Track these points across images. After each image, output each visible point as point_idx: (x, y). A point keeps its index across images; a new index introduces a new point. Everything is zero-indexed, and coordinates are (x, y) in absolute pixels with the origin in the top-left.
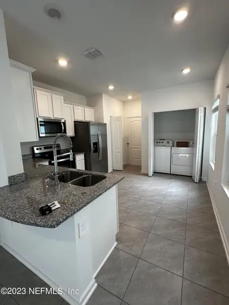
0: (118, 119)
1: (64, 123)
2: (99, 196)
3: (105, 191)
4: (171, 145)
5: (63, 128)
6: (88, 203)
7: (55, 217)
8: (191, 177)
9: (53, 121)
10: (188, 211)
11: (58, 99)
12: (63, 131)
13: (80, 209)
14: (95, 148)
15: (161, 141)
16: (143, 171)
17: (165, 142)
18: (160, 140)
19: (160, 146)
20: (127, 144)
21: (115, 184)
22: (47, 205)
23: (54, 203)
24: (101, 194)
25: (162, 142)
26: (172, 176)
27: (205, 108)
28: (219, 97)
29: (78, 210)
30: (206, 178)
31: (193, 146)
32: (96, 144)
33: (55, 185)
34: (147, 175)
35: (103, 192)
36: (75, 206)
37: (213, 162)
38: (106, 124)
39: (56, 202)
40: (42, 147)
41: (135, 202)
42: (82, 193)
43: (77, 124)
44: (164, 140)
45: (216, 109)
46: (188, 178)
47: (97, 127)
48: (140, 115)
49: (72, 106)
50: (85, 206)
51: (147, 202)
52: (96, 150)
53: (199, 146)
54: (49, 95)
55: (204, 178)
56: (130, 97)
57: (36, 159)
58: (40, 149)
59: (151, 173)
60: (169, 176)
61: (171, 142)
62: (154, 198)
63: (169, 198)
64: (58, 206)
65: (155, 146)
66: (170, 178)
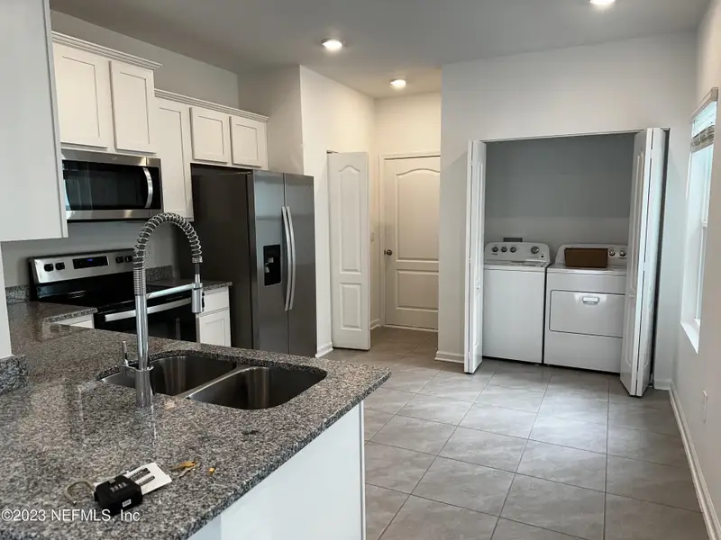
0: (357, 161)
1: (156, 172)
2: (306, 441)
3: (328, 424)
4: (546, 260)
5: (150, 189)
6: (272, 469)
7: (158, 522)
8: (617, 375)
9: (114, 161)
10: (609, 498)
11: (135, 81)
12: (149, 201)
13: (246, 490)
14: (270, 266)
15: (509, 245)
16: (442, 354)
17: (523, 248)
18: (506, 240)
19: (504, 263)
20: (385, 254)
21: (358, 400)
22: (121, 479)
23: (146, 471)
24: (313, 436)
25: (513, 250)
26: (548, 372)
27: (667, 133)
28: (714, 96)
29: (238, 495)
30: (670, 380)
31: (623, 267)
32: (274, 252)
33: (138, 404)
34: (458, 367)
35: (321, 429)
36: (228, 479)
37: (693, 323)
38: (311, 179)
39: (153, 468)
40: (68, 262)
41: (419, 466)
42: (246, 433)
43: (203, 175)
44: (520, 240)
45: (706, 138)
46: (605, 380)
47: (278, 187)
48: (437, 149)
49: (184, 108)
50: (261, 478)
51: (467, 466)
52: (275, 275)
53: (646, 267)
54: (101, 62)
55: (661, 382)
56: (399, 84)
57: (42, 306)
58: (60, 266)
59: (472, 362)
60: (538, 373)
61: (544, 250)
62: (488, 452)
63: (543, 454)
64: (162, 479)
65: (487, 262)
66: (542, 380)
